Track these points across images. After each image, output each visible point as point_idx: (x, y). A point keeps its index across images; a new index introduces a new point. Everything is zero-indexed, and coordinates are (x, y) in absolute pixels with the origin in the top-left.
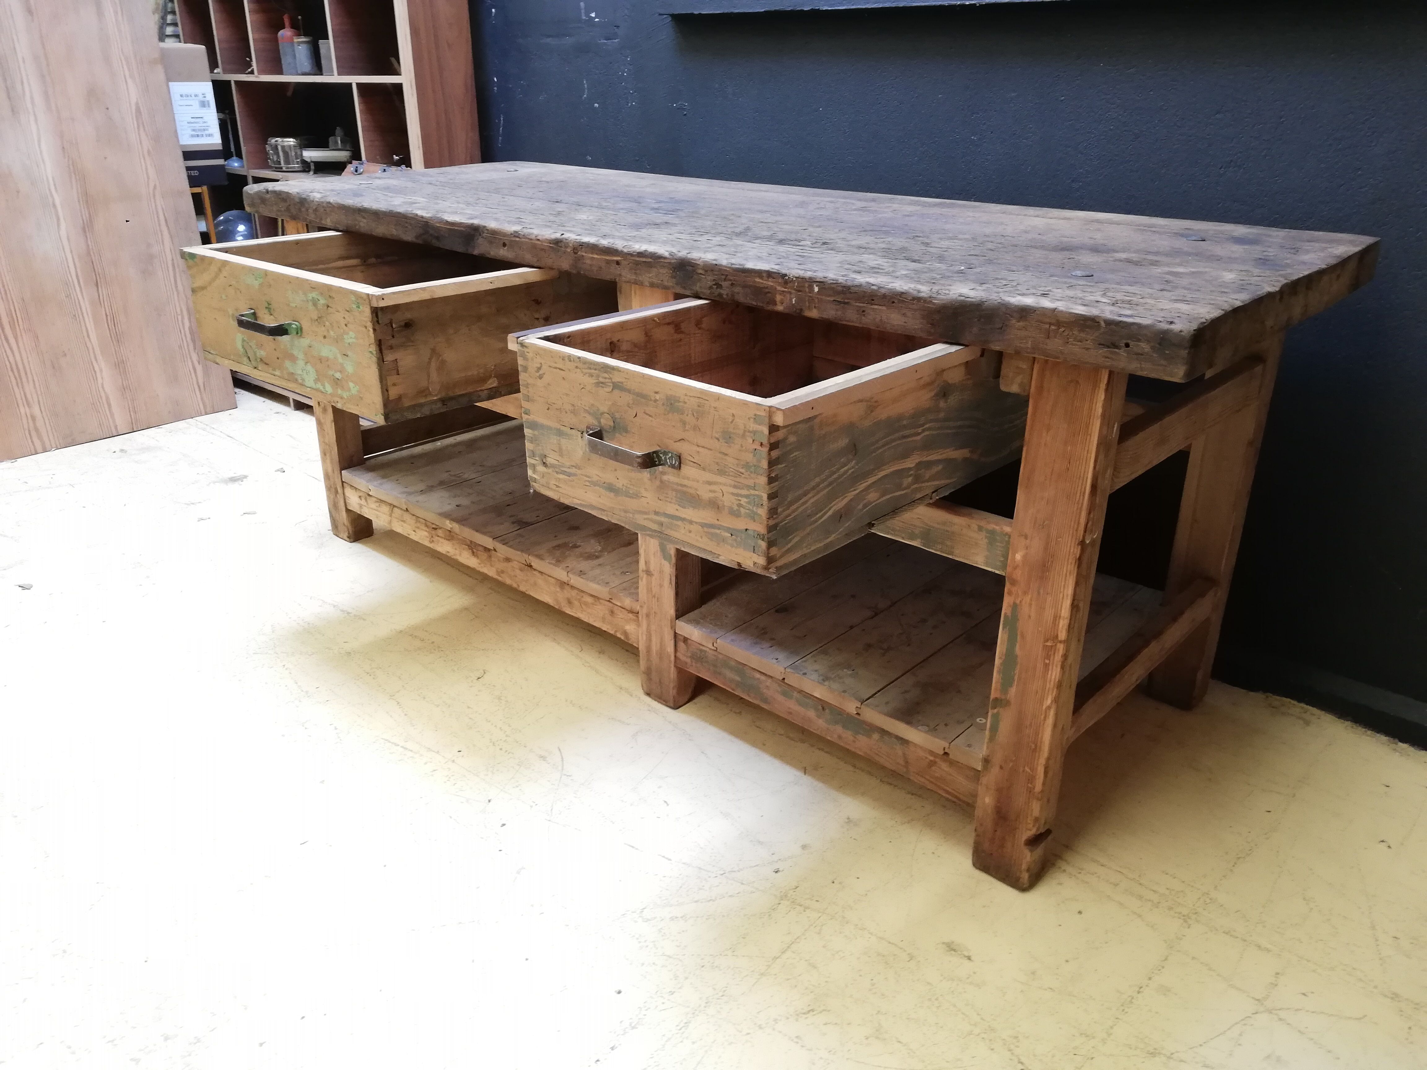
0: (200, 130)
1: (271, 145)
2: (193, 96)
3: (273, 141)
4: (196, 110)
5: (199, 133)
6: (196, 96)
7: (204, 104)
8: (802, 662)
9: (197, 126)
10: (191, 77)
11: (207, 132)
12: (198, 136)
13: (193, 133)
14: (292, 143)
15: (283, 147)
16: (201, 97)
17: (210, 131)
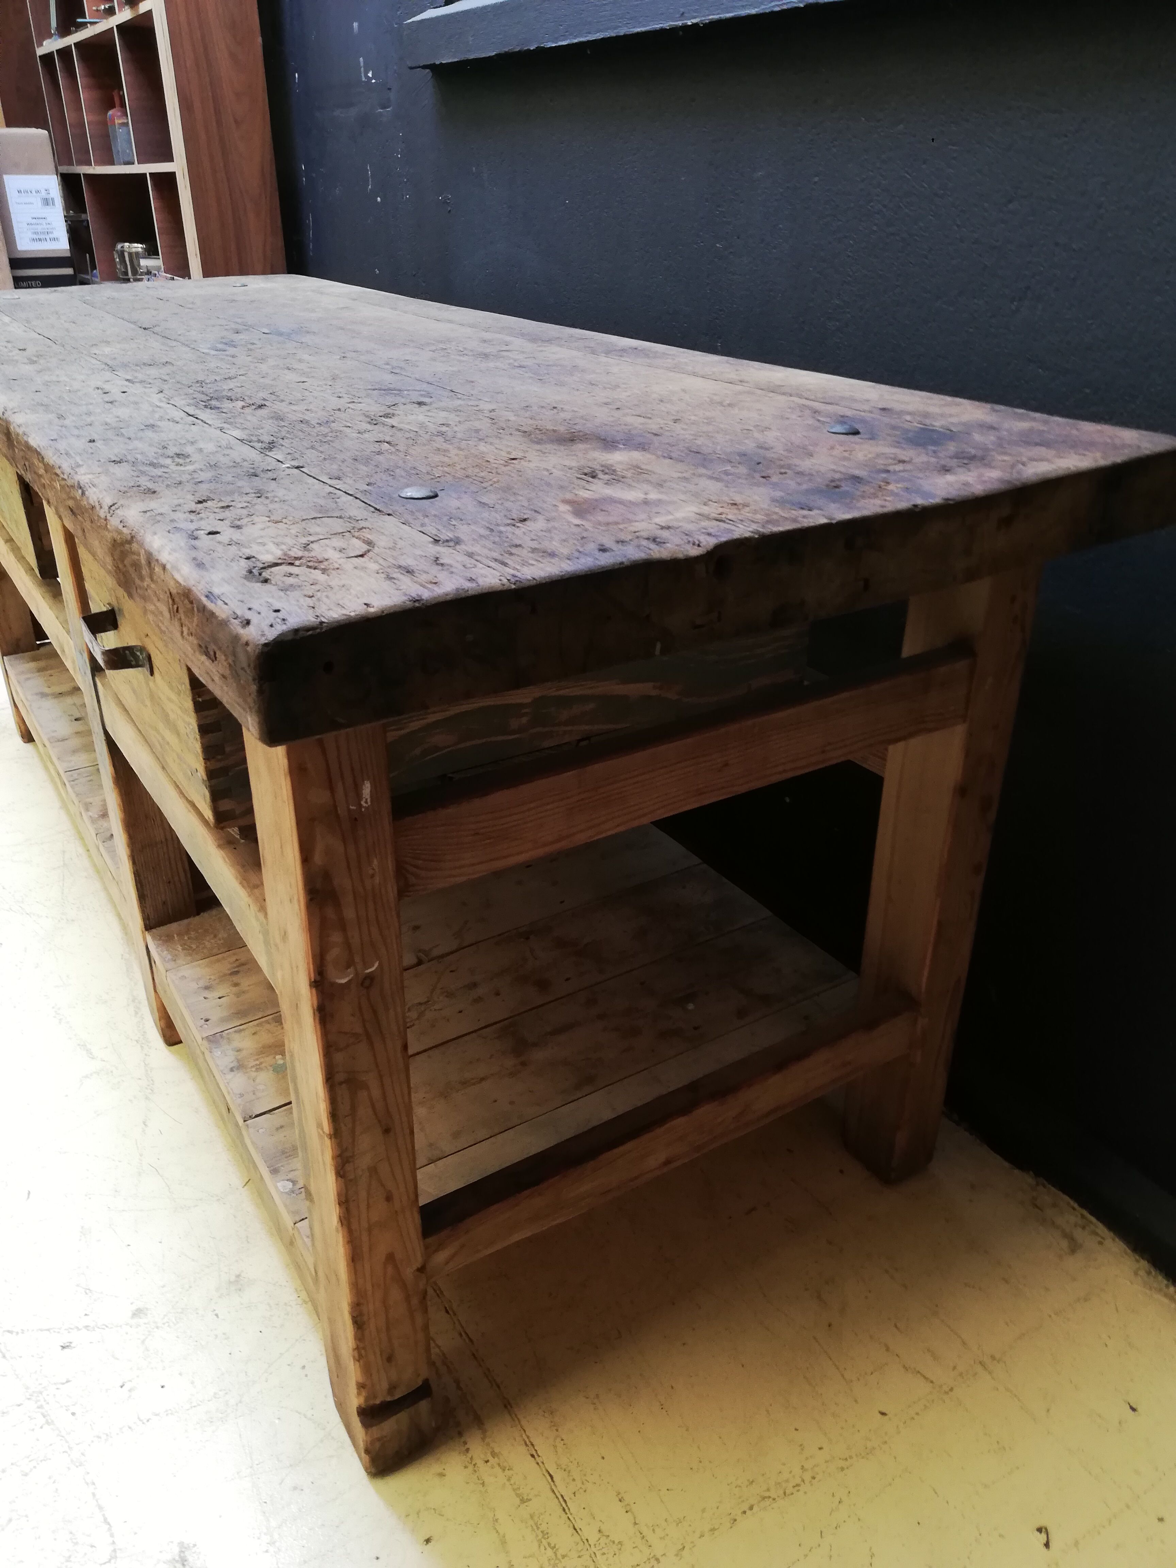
0: (43, 233)
1: (117, 251)
2: (34, 192)
3: (119, 246)
4: (39, 209)
5: (42, 237)
6: (38, 192)
7: (47, 202)
8: (235, 1032)
9: (39, 228)
10: (31, 169)
11: (51, 236)
12: (40, 240)
13: (35, 236)
14: (140, 250)
15: (130, 254)
16: (44, 194)
17: (55, 235)
